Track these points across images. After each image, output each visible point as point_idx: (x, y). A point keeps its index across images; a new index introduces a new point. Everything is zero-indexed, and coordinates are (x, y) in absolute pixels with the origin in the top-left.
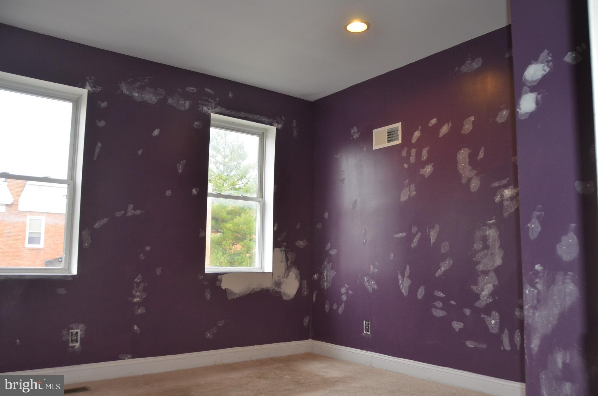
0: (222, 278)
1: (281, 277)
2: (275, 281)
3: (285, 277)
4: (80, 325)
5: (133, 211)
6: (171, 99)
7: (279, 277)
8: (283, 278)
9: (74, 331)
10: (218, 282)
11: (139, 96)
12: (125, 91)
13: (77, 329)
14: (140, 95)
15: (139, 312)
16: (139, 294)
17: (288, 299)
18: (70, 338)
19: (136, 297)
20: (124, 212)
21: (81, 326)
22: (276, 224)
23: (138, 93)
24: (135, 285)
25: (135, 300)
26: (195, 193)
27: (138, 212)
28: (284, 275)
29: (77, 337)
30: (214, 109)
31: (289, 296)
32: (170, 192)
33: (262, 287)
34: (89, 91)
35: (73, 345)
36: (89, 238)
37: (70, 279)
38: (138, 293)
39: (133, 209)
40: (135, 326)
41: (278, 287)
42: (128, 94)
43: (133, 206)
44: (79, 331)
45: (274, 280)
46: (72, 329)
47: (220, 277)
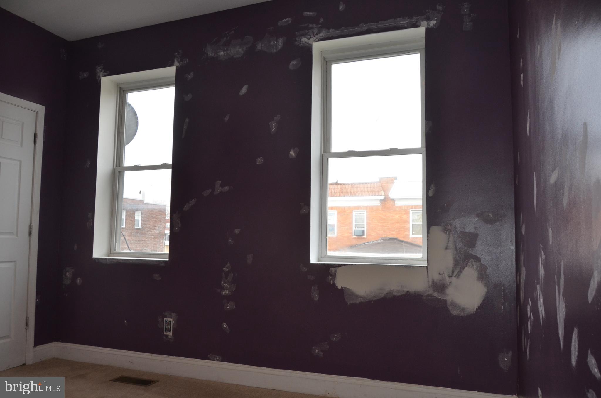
0: (336, 271)
1: (446, 275)
2: (433, 282)
3: (454, 275)
4: (172, 314)
5: (220, 188)
6: (260, 44)
7: (440, 274)
8: (450, 277)
9: (169, 319)
10: (330, 278)
11: (224, 53)
12: (211, 54)
13: (170, 318)
14: (226, 52)
15: (228, 307)
16: (228, 286)
17: (462, 314)
18: (165, 326)
19: (225, 289)
20: (211, 190)
21: (174, 315)
22: (433, 187)
23: (224, 51)
24: (224, 275)
25: (224, 293)
26: (293, 156)
27: (226, 188)
28: (453, 272)
29: (170, 326)
30: (316, 36)
31: (463, 310)
32: (261, 159)
33: (406, 290)
34: (177, 67)
35: (168, 334)
36: (179, 221)
37: (163, 265)
38: (226, 285)
39: (220, 186)
40: (224, 323)
41: (439, 292)
42: (213, 56)
43: (220, 182)
44: (171, 320)
45: (430, 280)
46: (166, 318)
47: (333, 270)
